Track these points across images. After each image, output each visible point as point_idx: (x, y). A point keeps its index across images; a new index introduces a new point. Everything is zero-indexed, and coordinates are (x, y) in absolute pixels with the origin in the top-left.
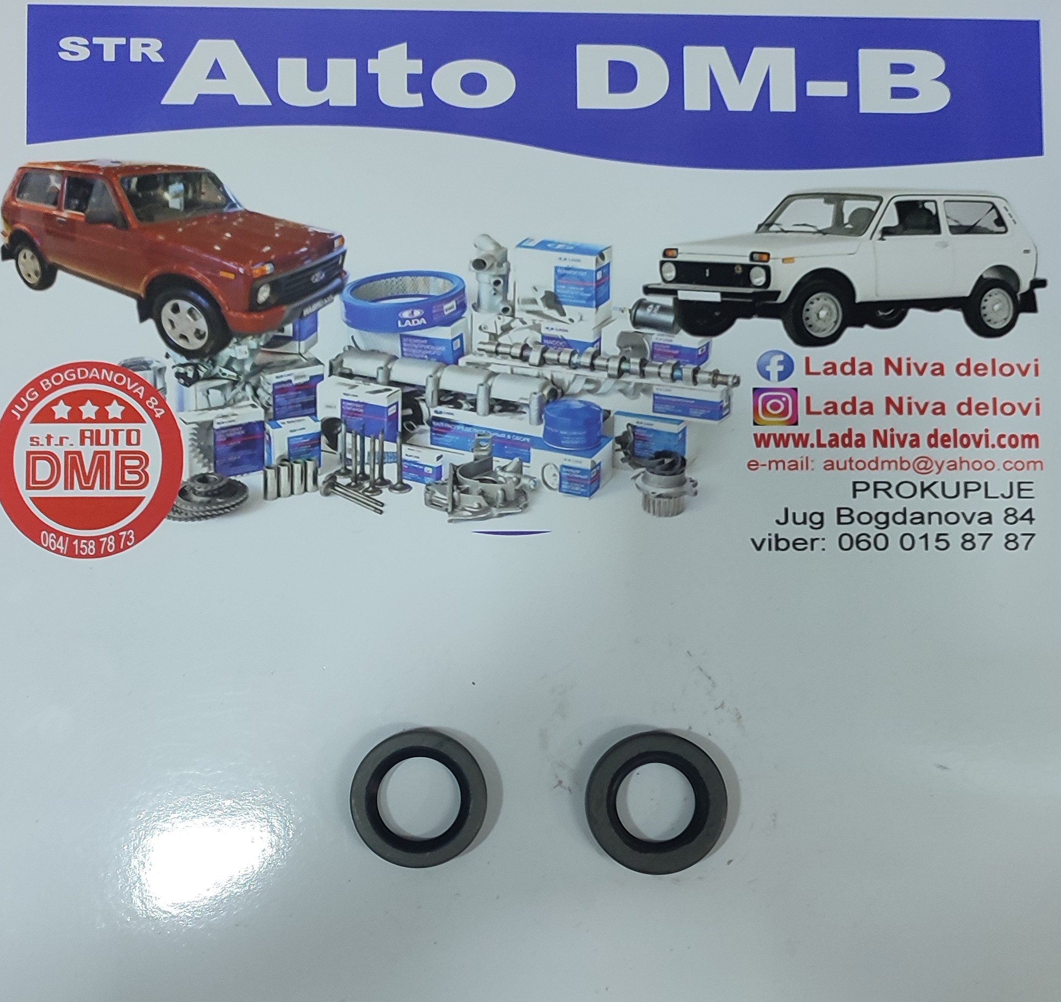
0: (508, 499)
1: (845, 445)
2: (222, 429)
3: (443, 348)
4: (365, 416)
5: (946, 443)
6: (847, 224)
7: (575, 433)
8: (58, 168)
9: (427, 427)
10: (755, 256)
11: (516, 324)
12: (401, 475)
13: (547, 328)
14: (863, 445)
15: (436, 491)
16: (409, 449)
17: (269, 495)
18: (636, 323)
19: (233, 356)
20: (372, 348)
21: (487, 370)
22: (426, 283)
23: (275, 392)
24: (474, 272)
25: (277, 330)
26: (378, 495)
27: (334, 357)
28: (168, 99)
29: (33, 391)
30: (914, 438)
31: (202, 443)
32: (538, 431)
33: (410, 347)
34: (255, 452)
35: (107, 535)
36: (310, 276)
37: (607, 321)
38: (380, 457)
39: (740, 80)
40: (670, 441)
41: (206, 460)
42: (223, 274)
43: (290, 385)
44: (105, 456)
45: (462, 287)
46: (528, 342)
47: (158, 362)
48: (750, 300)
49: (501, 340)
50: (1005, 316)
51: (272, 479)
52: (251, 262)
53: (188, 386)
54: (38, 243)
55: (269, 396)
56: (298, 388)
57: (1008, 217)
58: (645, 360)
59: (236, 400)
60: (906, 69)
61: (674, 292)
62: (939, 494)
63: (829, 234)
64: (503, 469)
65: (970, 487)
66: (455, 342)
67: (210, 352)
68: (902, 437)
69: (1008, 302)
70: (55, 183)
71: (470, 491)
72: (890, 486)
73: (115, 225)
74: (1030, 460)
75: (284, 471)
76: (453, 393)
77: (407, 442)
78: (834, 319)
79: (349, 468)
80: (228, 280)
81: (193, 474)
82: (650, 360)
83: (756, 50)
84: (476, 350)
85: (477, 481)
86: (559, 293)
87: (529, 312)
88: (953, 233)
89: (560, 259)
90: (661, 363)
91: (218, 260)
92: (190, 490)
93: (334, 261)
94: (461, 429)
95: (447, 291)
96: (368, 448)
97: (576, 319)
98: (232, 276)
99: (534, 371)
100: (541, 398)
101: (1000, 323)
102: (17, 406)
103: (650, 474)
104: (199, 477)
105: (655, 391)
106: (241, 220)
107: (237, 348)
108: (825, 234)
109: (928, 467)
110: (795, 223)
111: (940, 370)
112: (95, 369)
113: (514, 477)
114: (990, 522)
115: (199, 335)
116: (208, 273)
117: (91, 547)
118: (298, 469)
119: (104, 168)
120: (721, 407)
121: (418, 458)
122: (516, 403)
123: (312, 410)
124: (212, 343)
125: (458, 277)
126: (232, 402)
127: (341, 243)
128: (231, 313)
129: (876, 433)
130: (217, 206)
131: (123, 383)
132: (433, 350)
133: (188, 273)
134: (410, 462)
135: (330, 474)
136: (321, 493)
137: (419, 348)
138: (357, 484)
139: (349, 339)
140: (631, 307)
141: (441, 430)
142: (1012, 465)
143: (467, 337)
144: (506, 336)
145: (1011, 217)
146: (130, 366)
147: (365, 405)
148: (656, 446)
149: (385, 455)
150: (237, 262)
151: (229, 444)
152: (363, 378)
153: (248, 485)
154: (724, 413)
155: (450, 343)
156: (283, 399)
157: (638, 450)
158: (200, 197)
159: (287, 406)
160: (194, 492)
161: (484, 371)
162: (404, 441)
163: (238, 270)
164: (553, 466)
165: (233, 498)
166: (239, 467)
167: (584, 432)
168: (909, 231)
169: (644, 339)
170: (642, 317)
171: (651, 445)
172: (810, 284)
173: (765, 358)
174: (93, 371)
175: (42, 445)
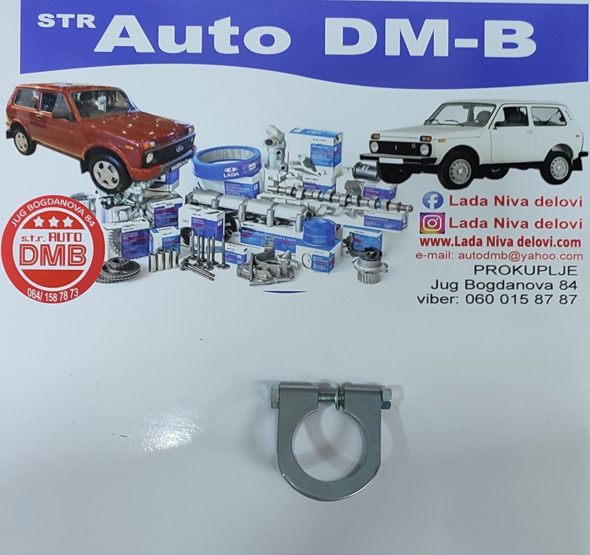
0: (283, 273)
1: (471, 245)
2: (126, 233)
3: (248, 189)
4: (205, 226)
5: (528, 244)
6: (475, 120)
7: (320, 237)
8: (37, 87)
9: (239, 233)
10: (424, 138)
11: (289, 176)
12: (224, 259)
13: (306, 178)
15: (243, 268)
16: (229, 245)
17: (152, 270)
18: (356, 175)
19: (133, 192)
20: (209, 189)
21: (273, 201)
22: (240, 153)
23: (155, 213)
24: (266, 147)
25: (157, 178)
26: (211, 270)
27: (188, 194)
28: (98, 49)
29: (23, 212)
30: (510, 241)
31: (115, 241)
32: (300, 236)
34: (144, 246)
35: (63, 291)
36: (175, 148)
37: (340, 175)
38: (213, 250)
39: (417, 37)
40: (373, 242)
41: (118, 250)
42: (127, 147)
43: (164, 209)
44: (62, 247)
45: (259, 155)
46: (295, 186)
47: (91, 195)
48: (420, 163)
49: (280, 185)
50: (564, 172)
51: (153, 261)
52: (143, 140)
53: (108, 209)
54: (26, 129)
55: (152, 215)
56: (169, 211)
57: (567, 116)
58: (360, 196)
59: (134, 217)
60: (512, 32)
61: (377, 159)
62: (523, 272)
63: (465, 126)
64: (281, 256)
65: (541, 268)
66: (254, 186)
67: (119, 191)
68: (503, 241)
69: (566, 165)
70: (36, 96)
71: (262, 269)
72: (496, 268)
73: (68, 119)
74: (575, 254)
75: (160, 256)
76: (253, 214)
77: (228, 241)
78: (467, 174)
79: (196, 255)
80: (130, 150)
81: (110, 258)
82: (363, 196)
83: (427, 21)
84: (267, 190)
85: (266, 263)
86: (313, 159)
87: (296, 169)
88: (536, 126)
89: (314, 139)
90: (368, 199)
91: (125, 139)
92: (109, 267)
93: (189, 140)
94: (257, 234)
95: (251, 157)
96: (206, 244)
97: (322, 173)
98: (132, 148)
99: (298, 202)
100: (302, 217)
101: (561, 176)
102: (15, 220)
103: (363, 260)
104: (114, 259)
105: (365, 214)
106: (137, 117)
107: (135, 188)
108: (463, 126)
109: (517, 257)
110: (446, 120)
111: (526, 203)
112: (57, 199)
113: (287, 261)
115: (114, 181)
116: (120, 146)
117: (54, 297)
118: (168, 255)
119: (62, 87)
120: (402, 223)
121: (234, 250)
122: (288, 220)
123: (176, 223)
124: (121, 185)
125: (257, 150)
126: (132, 218)
127: (193, 130)
128: (132, 169)
129: (489, 238)
130: (125, 109)
131: (72, 207)
132: (243, 190)
133: (108, 147)
134: (229, 252)
135: (185, 259)
136: (180, 269)
137: (235, 189)
138: (200, 265)
139: (196, 184)
140: (353, 167)
141: (246, 234)
142: (565, 257)
143: (262, 184)
144: (283, 183)
145: (569, 116)
146: (76, 198)
147: (205, 220)
148: (366, 245)
149: (216, 249)
150: (135, 140)
151: (130, 241)
152: (204, 206)
153: (140, 264)
154: (404, 227)
155: (252, 186)
156: (160, 216)
157: (356, 247)
158: (115, 104)
159: (162, 220)
160: (111, 268)
161: (271, 202)
162: (226, 240)
163: (136, 145)
164: (308, 256)
165: (131, 271)
166: (136, 254)
167: (326, 237)
168: (511, 124)
169: (360, 185)
170: (359, 173)
171: (362, 244)
172: (454, 154)
173: (427, 196)
174: (56, 201)
175: (28, 241)
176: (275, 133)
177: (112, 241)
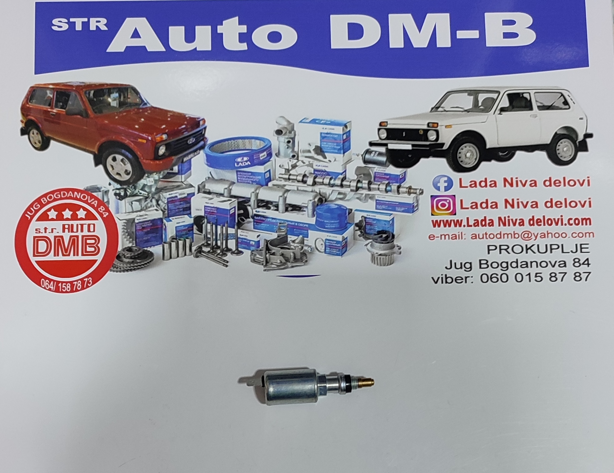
0: (297, 258)
1: (483, 226)
2: (140, 222)
3: (260, 177)
4: (217, 215)
5: (539, 224)
6: (480, 106)
7: (333, 222)
8: (51, 86)
9: (251, 220)
10: (430, 125)
11: (299, 163)
12: (238, 246)
13: (317, 165)
14: (493, 225)
15: (257, 254)
16: (242, 232)
17: (165, 258)
18: (365, 162)
19: (146, 183)
20: (221, 178)
21: (284, 188)
22: (251, 144)
23: (168, 202)
24: (276, 137)
25: (169, 169)
26: (225, 257)
27: (200, 183)
28: (110, 49)
29: (37, 204)
30: (521, 221)
31: (129, 231)
32: (313, 221)
33: (242, 177)
34: (158, 235)
35: (77, 281)
36: (187, 140)
37: (349, 161)
38: (226, 236)
39: (420, 31)
40: (385, 225)
41: (131, 239)
42: (140, 140)
43: (176, 198)
44: (76, 238)
45: (269, 145)
46: (306, 173)
47: (105, 187)
48: (428, 148)
49: (291, 172)
50: (570, 154)
51: (167, 249)
52: (155, 134)
53: (121, 200)
54: (41, 126)
55: (165, 205)
56: (182, 200)
57: (571, 100)
58: (371, 181)
59: (147, 207)
60: (512, 22)
61: (386, 145)
62: (536, 251)
63: (471, 112)
64: (294, 242)
65: (553, 247)
66: (266, 174)
67: (133, 182)
68: (514, 221)
69: (572, 146)
70: (49, 94)
71: (275, 253)
72: (508, 247)
73: (82, 116)
74: (587, 232)
75: (174, 245)
76: (265, 201)
77: (241, 228)
78: (475, 157)
79: (209, 242)
80: (143, 143)
81: (124, 247)
82: (374, 181)
83: (428, 15)
84: (278, 178)
85: (280, 249)
86: (323, 147)
87: (306, 157)
88: (540, 110)
89: (323, 128)
90: (379, 183)
91: (138, 133)
92: (122, 256)
93: (200, 132)
94: (270, 221)
95: (262, 147)
96: (219, 232)
97: (333, 160)
98: (145, 141)
99: (310, 189)
100: (314, 203)
101: (568, 157)
102: (28, 213)
103: (375, 243)
104: (127, 249)
105: (377, 198)
106: (149, 112)
107: (148, 179)
108: (469, 112)
109: (529, 236)
110: (452, 107)
111: (534, 184)
112: (71, 192)
113: (300, 246)
114: (565, 266)
115: (127, 173)
116: (132, 140)
117: (68, 287)
118: (181, 243)
119: (75, 86)
120: (413, 206)
121: (247, 236)
122: (300, 206)
123: (188, 212)
124: (134, 177)
125: (268, 140)
126: (145, 208)
127: (204, 123)
128: (144, 161)
129: (500, 219)
130: (136, 104)
131: (86, 199)
132: (254, 179)
133: (121, 141)
134: (242, 239)
135: (199, 246)
136: (194, 256)
137: (246, 178)
138: (213, 252)
139: (208, 173)
140: (362, 154)
141: (259, 220)
142: (577, 235)
143: (273, 171)
144: (294, 170)
145: (572, 100)
146: (89, 190)
147: (217, 209)
148: (378, 228)
149: (229, 235)
150: (148, 133)
151: (144, 231)
152: (216, 194)
153: (154, 253)
154: (415, 209)
155: (263, 175)
156: (173, 206)
157: (368, 230)
158: (127, 100)
159: (175, 210)
160: (125, 257)
161: (282, 189)
162: (239, 228)
163: (148, 138)
164: (321, 240)
165: (146, 259)
166: (149, 243)
167: (338, 221)
168: (515, 109)
169: (370, 170)
170: (368, 159)
171: (375, 227)
172: (461, 139)
173: (437, 179)
174: (69, 193)
175: (42, 233)
177: (126, 231)
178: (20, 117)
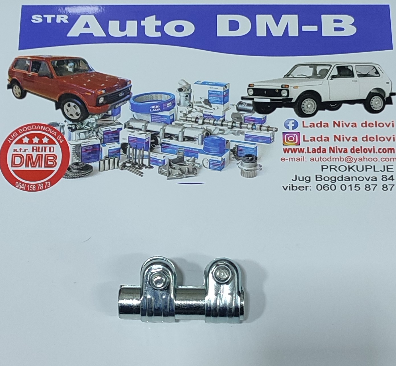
0: (190, 171)
1: (318, 152)
2: (84, 146)
3: (167, 119)
4: (137, 142)
5: (358, 152)
6: (318, 74)
7: (215, 148)
8: (29, 58)
9: (160, 146)
10: (283, 86)
11: (194, 110)
12: (150, 163)
13: (205, 112)
14: (325, 152)
15: (163, 168)
16: (153, 154)
17: (101, 170)
18: (238, 109)
19: (89, 121)
20: (140, 119)
21: (182, 126)
22: (161, 97)
23: (104, 134)
24: (178, 93)
25: (106, 113)
26: (141, 170)
27: (126, 122)
28: (69, 35)
29: (15, 134)
30: (345, 150)
31: (77, 152)
32: (202, 147)
33: (154, 118)
34: (96, 155)
35: (40, 184)
36: (119, 94)
37: (228, 109)
38: (142, 157)
39: (277, 25)
40: (251, 151)
41: (78, 158)
42: (87, 93)
43: (109, 131)
44: (41, 156)
45: (173, 98)
46: (198, 116)
47: (62, 123)
48: (281, 101)
49: (188, 116)
50: (380, 106)
51: (102, 164)
52: (97, 89)
53: (72, 132)
54: (21, 84)
55: (102, 135)
56: (113, 132)
58: (242, 122)
59: (90, 137)
60: (340, 21)
61: (253, 99)
62: (355, 169)
63: (311, 78)
64: (188, 161)
65: (368, 167)
66: (171, 117)
67: (81, 120)
68: (340, 149)
69: (381, 101)
70: (28, 63)
71: (175, 168)
72: (336, 167)
73: (48, 77)
74: (391, 158)
75: (107, 161)
76: (170, 134)
77: (153, 151)
78: (314, 107)
79: (131, 160)
80: (89, 95)
81: (73, 163)
82: (244, 122)
83: (283, 16)
84: (179, 119)
85: (178, 165)
86: (210, 100)
87: (198, 106)
88: (359, 77)
89: (210, 88)
90: (248, 124)
91: (85, 89)
93: (127, 89)
94: (172, 147)
95: (168, 99)
96: (138, 153)
97: (216, 108)
98: (90, 94)
99: (200, 127)
100: (202, 136)
101: (378, 108)
102: (10, 139)
103: (244, 163)
104: (75, 163)
105: (246, 133)
106: (94, 75)
107: (91, 119)
108: (309, 78)
110: (298, 75)
111: (355, 125)
112: (39, 126)
113: (192, 163)
114: (376, 180)
115: (77, 114)
116: (82, 93)
117: (34, 187)
118: (112, 160)
119: (45, 58)
120: (271, 139)
122: (193, 138)
123: (118, 140)
124: (82, 117)
125: (172, 94)
126: (88, 137)
127: (130, 83)
128: (89, 107)
129: (330, 148)
130: (86, 70)
131: (49, 131)
132: (163, 119)
133: (74, 93)
134: (153, 158)
135: (123, 163)
136: (120, 169)
137: (158, 119)
139: (132, 115)
140: (236, 104)
141: (165, 147)
142: (384, 160)
143: (176, 115)
144: (190, 114)
145: (381, 71)
146: (51, 125)
147: (137, 138)
148: (246, 153)
149: (144, 156)
150: (92, 89)
151: (87, 152)
152: (137, 129)
153: (93, 166)
154: (272, 141)
155: (169, 117)
156: (107, 136)
157: (239, 154)
158: (79, 68)
159: (109, 139)
160: (73, 169)
161: (182, 127)
162: (151, 151)
163: (92, 92)
164: (206, 160)
165: (87, 171)
166: (90, 160)
167: (219, 148)
168: (342, 76)
169: (241, 115)
170: (241, 108)
171: (243, 152)
172: (304, 95)
173: (287, 122)
175: (18, 152)
176: (184, 84)
177: (75, 152)
178: (7, 77)
